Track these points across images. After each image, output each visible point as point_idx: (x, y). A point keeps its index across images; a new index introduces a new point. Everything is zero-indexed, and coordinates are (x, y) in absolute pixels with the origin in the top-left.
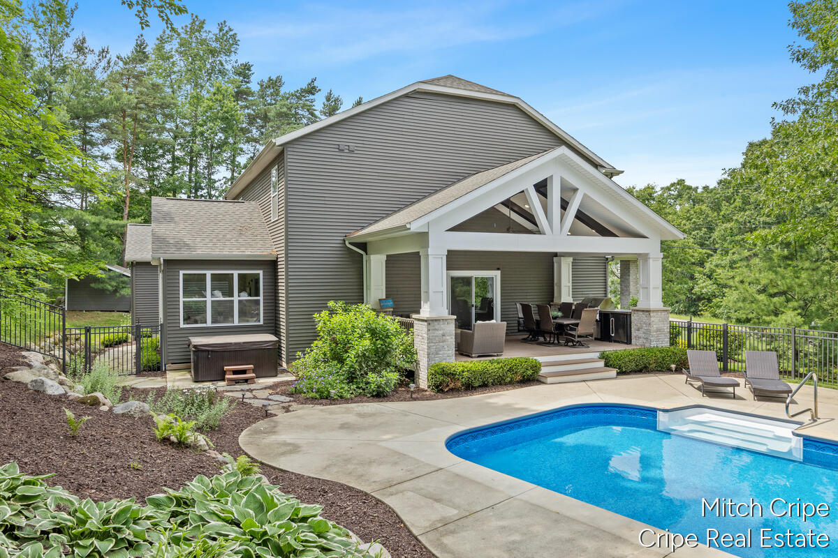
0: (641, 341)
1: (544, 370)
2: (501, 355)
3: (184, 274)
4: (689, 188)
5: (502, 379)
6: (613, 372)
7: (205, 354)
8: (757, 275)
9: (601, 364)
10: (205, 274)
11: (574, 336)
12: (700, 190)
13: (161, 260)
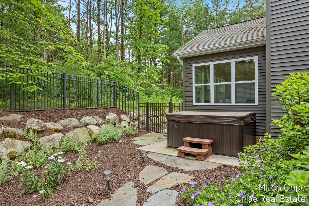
3: (195, 67)
10: (210, 65)
13: (178, 57)
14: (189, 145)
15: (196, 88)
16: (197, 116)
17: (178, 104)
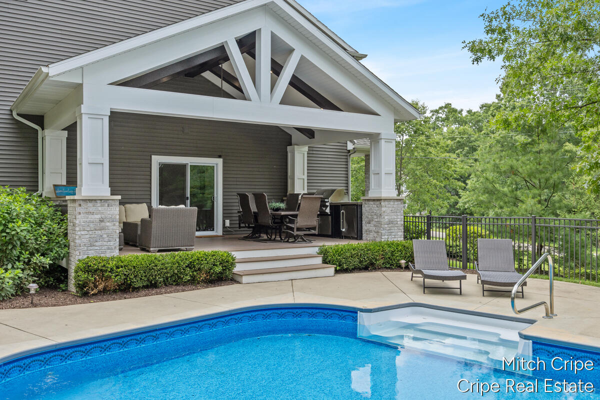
0: (371, 236)
1: (238, 268)
2: (191, 250)
4: (455, 111)
5: (179, 277)
6: (331, 270)
8: (497, 161)
9: (319, 260)
11: (292, 229)
12: (464, 113)
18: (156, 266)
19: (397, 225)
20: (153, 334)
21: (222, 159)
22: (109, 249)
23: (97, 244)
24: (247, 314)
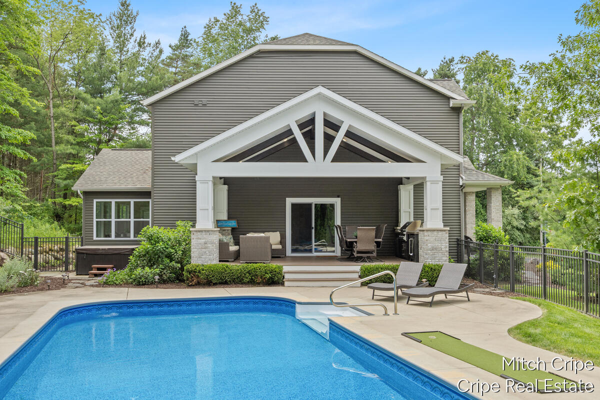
3: (97, 202)
7: (83, 255)
10: (111, 202)
13: (79, 191)
14: (96, 269)
15: (97, 222)
16: (102, 249)
17: (62, 239)
18: (226, 271)
19: (441, 251)
20: (179, 303)
21: (340, 199)
22: (209, 260)
23: (203, 257)
24: (244, 300)
